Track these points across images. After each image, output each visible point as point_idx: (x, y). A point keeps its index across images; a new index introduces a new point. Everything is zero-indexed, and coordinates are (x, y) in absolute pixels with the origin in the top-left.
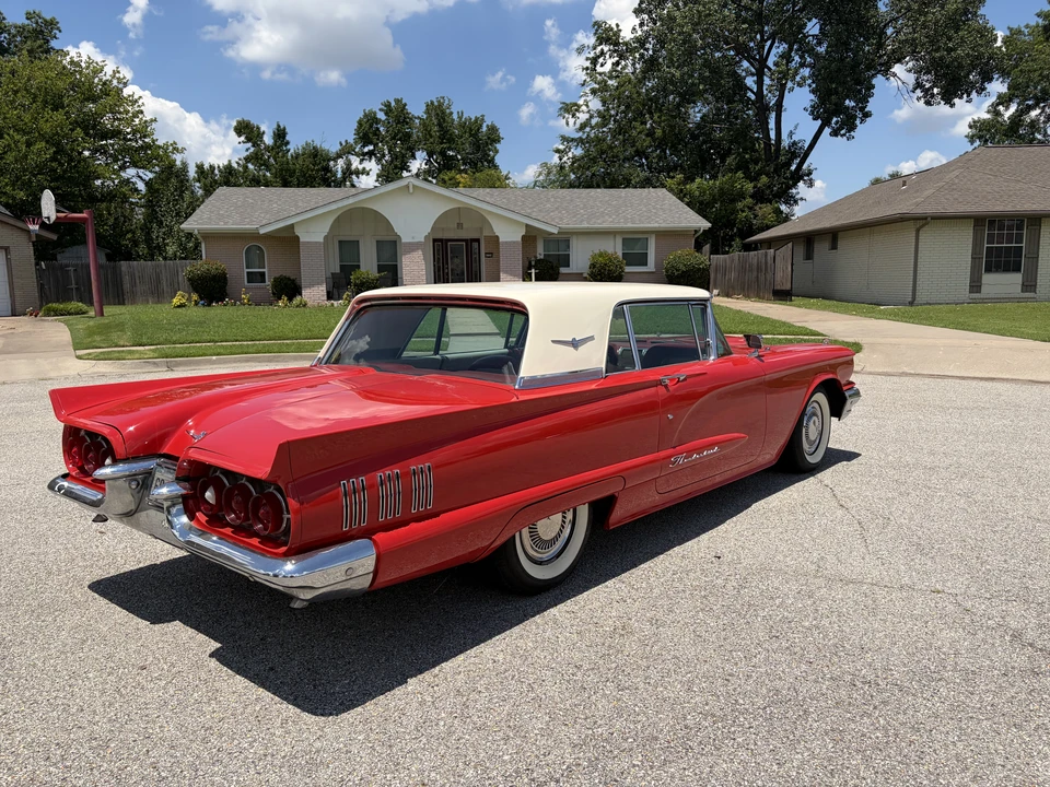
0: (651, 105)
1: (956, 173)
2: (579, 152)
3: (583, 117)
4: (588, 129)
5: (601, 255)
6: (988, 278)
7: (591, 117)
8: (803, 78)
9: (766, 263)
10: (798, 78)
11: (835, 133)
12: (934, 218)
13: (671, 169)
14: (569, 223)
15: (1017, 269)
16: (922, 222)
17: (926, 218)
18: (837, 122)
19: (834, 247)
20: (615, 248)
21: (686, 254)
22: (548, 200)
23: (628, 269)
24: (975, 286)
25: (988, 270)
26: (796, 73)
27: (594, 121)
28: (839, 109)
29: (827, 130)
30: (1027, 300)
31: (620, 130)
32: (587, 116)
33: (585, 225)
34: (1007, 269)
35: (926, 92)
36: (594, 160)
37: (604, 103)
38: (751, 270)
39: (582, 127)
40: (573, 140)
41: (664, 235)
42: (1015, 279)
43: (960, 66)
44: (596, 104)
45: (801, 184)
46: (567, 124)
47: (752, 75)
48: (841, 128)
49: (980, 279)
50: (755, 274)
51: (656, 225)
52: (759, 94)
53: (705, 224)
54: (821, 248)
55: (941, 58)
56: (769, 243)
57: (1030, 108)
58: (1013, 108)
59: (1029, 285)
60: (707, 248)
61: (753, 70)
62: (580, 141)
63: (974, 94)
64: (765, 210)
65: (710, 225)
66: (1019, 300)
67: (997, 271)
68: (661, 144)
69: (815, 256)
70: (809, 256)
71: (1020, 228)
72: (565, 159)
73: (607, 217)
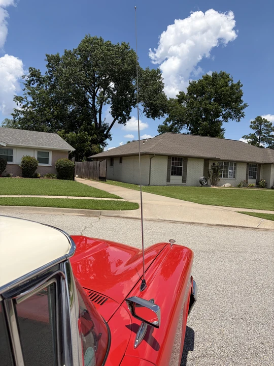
0: (53, 103)
1: (161, 140)
2: (22, 116)
3: (24, 103)
4: (26, 108)
5: (27, 157)
6: (172, 177)
7: (28, 103)
8: (109, 101)
9: (96, 166)
10: (107, 101)
11: (120, 122)
12: (156, 155)
13: (60, 128)
14: (12, 142)
15: (181, 175)
16: (152, 156)
17: (153, 155)
18: (120, 119)
19: (121, 162)
20: (34, 155)
21: (65, 160)
22: (4, 132)
23: (39, 164)
24: (168, 180)
25: (172, 175)
26: (106, 99)
27: (29, 106)
28: (121, 115)
29: (117, 121)
30: (184, 185)
31: (40, 111)
32: (26, 103)
33: (20, 144)
34: (177, 175)
35: (147, 113)
36: (29, 120)
37: (34, 99)
38: (91, 169)
39: (24, 107)
40: (20, 111)
41: (55, 152)
42: (180, 178)
43: (157, 107)
44: (30, 99)
45: (107, 139)
46: (17, 104)
47: (90, 98)
48: (122, 121)
49: (170, 177)
50: (92, 170)
51: (53, 147)
52: (93, 105)
53: (73, 149)
54: (116, 162)
55: (152, 103)
56: (97, 159)
57: (176, 123)
58: (172, 122)
59: (184, 180)
60: (74, 158)
61: (91, 96)
62: (23, 112)
63: (161, 117)
64: (94, 147)
65: (75, 150)
66: (181, 185)
67: (175, 175)
68: (56, 117)
69: (114, 165)
70: (112, 165)
71: (181, 161)
72: (16, 118)
73: (31, 142)
